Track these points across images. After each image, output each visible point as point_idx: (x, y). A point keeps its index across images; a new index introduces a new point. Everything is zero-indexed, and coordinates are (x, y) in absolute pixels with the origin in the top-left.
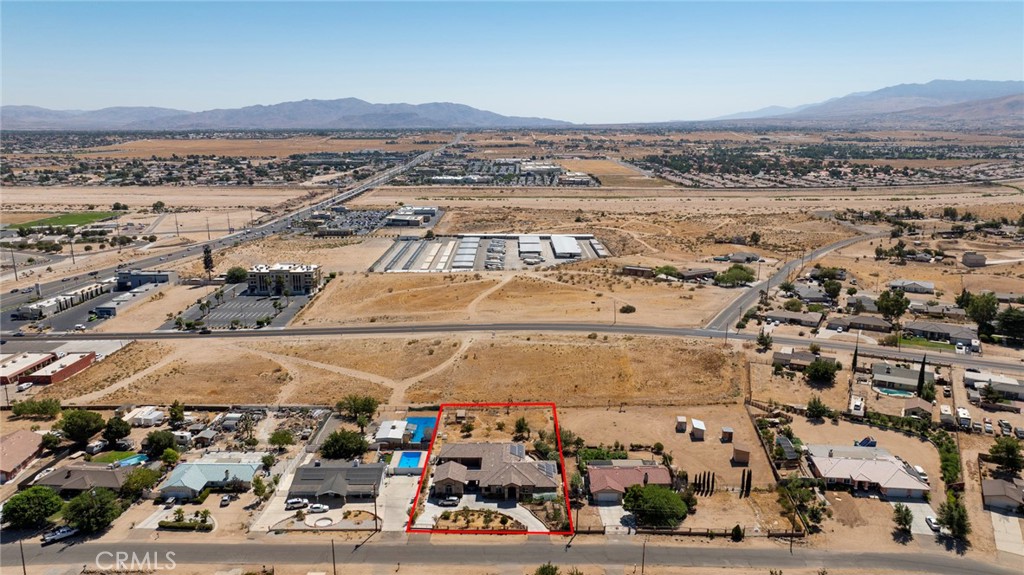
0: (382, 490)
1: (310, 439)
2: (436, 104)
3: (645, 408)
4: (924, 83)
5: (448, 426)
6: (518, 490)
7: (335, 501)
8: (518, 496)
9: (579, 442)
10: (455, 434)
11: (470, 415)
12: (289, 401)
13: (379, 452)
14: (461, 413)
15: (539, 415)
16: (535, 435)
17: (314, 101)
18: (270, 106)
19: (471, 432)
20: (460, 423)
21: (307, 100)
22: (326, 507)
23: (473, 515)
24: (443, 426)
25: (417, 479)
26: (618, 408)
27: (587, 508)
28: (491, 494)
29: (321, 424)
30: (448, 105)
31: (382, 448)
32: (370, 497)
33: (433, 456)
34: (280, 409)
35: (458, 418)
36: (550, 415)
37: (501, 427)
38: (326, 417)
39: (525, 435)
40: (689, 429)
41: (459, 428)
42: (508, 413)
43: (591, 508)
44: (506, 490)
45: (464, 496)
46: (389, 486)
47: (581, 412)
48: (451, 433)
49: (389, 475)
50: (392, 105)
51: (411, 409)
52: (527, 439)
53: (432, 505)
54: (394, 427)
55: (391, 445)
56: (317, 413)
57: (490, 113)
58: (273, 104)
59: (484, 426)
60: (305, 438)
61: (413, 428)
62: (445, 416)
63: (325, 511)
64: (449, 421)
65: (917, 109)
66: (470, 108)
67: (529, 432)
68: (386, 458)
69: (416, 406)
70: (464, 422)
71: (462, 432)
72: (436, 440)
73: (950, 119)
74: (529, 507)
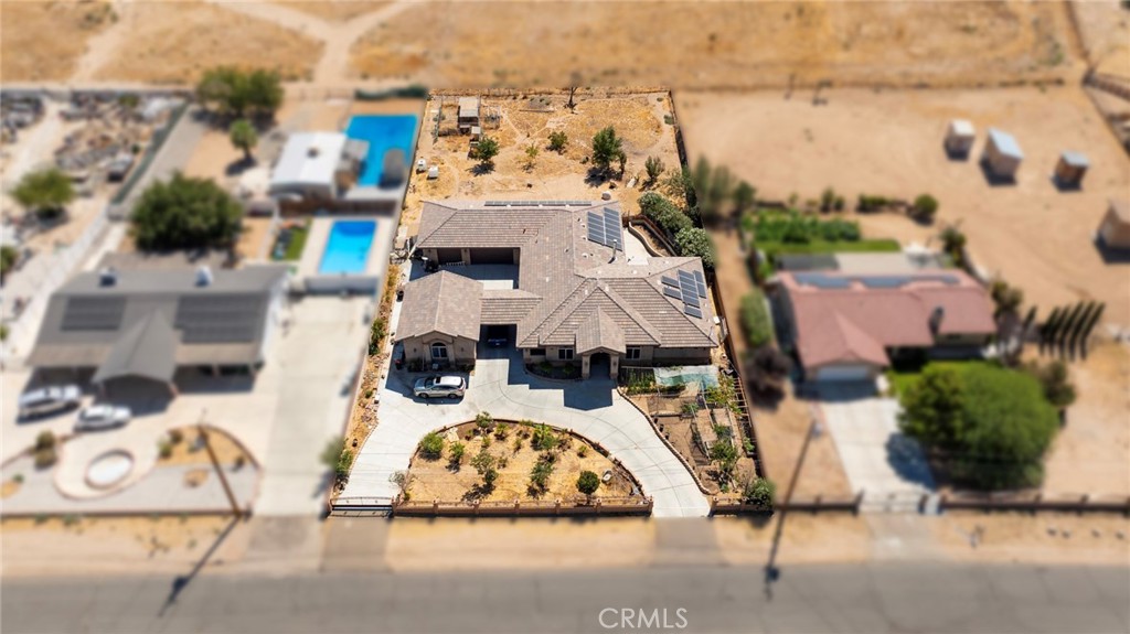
0: (273, 347)
1: (128, 178)
3: (867, 94)
5: (441, 140)
6: (614, 359)
7: (143, 394)
8: (614, 370)
9: (744, 194)
10: (456, 162)
11: (487, 112)
12: (101, 75)
13: (276, 223)
14: (469, 107)
15: (640, 110)
16: (636, 167)
19: (494, 159)
20: (466, 132)
22: (122, 413)
23: (501, 438)
24: (430, 138)
25: (362, 305)
26: (809, 94)
27: (791, 406)
28: (547, 363)
29: (159, 139)
31: (287, 209)
32: (237, 377)
33: (403, 235)
34: (77, 98)
35: (462, 120)
36: (661, 110)
37: (557, 144)
38: (175, 115)
39: (615, 165)
40: (976, 151)
41: (464, 144)
42: (571, 105)
43: (804, 407)
44: (586, 360)
45: (480, 364)
46: (294, 331)
47: (731, 103)
48: (447, 158)
49: (295, 296)
51: (361, 96)
52: (619, 177)
53: (397, 397)
54: (313, 153)
55: (306, 203)
56: (155, 106)
59: (520, 138)
60: (115, 178)
61: (360, 150)
62: (435, 111)
63: (118, 425)
64: (444, 126)
67: (623, 160)
68: (289, 244)
69: (371, 86)
70: (475, 130)
71: (471, 155)
72: (414, 179)
74: (642, 401)
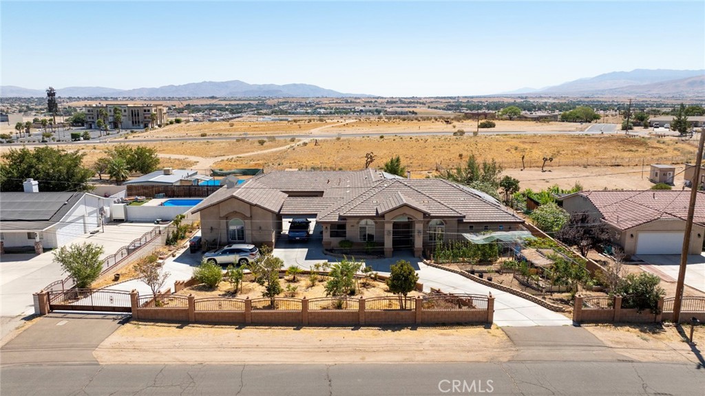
2: (295, 85)
3: (579, 168)
4: (628, 71)
17: (210, 82)
18: (179, 86)
21: (205, 82)
26: (537, 169)
30: (302, 85)
31: (133, 194)
50: (264, 85)
51: (215, 174)
57: (332, 91)
58: (182, 84)
65: (626, 87)
66: (318, 87)
69: (224, 172)
73: (650, 93)
